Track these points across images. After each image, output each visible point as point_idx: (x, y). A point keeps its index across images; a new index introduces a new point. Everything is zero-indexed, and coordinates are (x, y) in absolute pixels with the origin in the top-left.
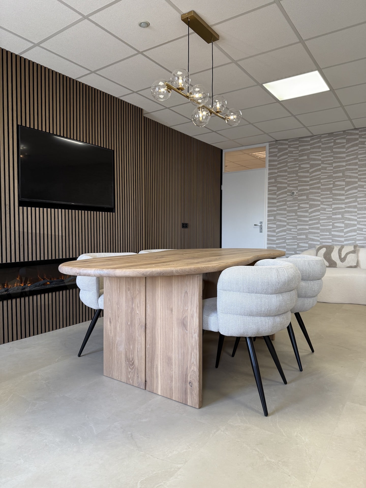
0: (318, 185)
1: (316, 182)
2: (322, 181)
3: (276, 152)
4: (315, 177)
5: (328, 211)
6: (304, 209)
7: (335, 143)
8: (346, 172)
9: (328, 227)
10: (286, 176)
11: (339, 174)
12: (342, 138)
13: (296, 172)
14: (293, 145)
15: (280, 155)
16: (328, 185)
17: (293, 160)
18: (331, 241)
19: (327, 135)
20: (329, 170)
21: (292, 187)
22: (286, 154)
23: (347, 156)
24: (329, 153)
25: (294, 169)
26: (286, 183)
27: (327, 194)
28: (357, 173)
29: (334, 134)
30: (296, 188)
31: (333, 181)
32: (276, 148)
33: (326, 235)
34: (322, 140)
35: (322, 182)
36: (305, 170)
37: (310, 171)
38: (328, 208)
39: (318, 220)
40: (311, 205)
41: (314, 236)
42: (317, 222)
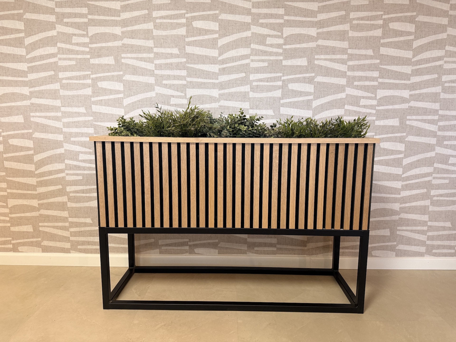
5: (77, 44)
6: (12, 34)
33: (79, 114)
38: (78, 34)
39: (54, 71)
40: (29, 23)
41: (46, 117)
42: (50, 76)
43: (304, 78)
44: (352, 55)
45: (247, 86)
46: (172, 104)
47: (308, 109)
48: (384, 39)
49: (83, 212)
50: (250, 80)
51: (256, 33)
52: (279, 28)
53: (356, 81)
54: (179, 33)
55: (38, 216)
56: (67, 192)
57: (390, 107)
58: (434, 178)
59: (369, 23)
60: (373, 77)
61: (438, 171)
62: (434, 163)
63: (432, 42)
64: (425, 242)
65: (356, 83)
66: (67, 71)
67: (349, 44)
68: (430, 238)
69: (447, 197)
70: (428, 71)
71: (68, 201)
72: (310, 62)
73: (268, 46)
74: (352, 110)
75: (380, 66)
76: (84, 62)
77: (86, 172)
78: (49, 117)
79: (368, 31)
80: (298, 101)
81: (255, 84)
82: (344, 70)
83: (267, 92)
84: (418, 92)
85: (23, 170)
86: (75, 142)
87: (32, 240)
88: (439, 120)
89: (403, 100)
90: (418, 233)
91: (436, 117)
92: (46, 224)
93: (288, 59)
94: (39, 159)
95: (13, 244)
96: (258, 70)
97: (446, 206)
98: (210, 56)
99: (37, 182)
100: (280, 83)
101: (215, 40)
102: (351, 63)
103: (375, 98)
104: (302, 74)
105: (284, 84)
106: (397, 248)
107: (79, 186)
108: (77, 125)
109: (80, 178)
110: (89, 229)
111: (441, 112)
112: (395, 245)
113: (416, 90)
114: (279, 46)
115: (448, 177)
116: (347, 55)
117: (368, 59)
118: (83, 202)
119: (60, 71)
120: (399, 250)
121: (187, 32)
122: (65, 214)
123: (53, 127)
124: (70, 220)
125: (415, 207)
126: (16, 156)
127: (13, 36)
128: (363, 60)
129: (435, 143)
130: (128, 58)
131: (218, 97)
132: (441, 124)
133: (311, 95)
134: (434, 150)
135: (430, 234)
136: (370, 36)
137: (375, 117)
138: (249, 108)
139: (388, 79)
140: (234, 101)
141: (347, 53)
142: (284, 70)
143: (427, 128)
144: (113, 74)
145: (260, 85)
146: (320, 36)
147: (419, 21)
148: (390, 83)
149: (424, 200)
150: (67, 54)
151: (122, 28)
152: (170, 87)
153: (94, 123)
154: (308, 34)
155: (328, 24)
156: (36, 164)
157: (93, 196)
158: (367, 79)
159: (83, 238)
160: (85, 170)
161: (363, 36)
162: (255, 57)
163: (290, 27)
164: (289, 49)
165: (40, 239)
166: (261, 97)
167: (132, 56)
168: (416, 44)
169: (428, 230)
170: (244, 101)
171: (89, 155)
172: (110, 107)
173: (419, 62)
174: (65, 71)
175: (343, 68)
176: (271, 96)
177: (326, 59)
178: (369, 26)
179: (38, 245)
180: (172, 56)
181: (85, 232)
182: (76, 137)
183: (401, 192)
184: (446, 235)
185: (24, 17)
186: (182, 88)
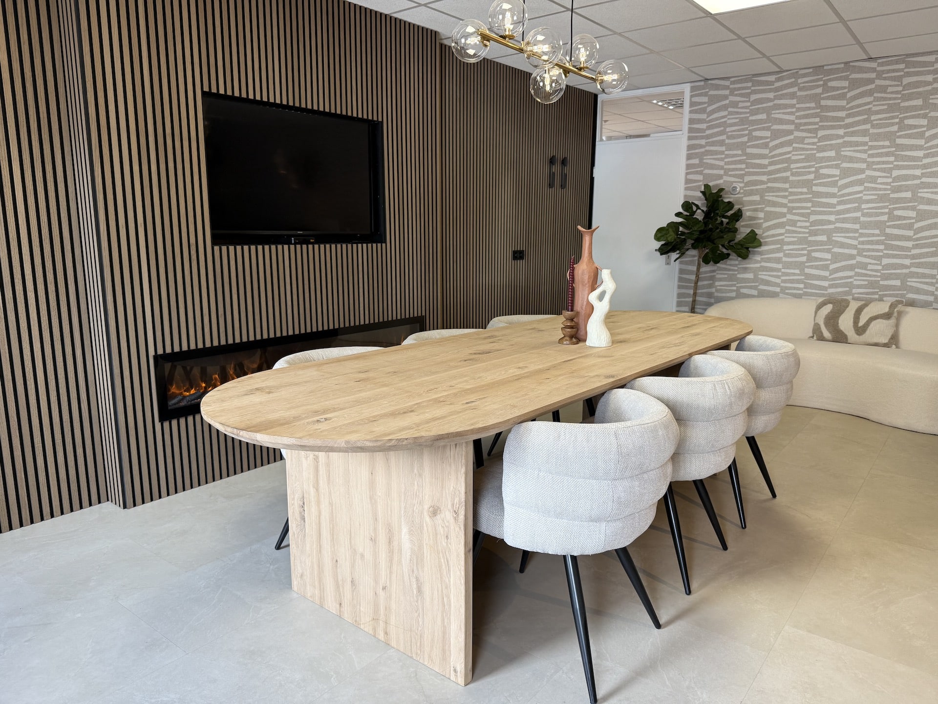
0: (784, 174)
1: (780, 168)
2: (792, 166)
3: (705, 103)
4: (780, 158)
5: (801, 227)
7: (826, 88)
8: (842, 149)
9: (797, 259)
10: (722, 153)
11: (829, 152)
12: (840, 78)
13: (742, 146)
14: (739, 89)
15: (713, 110)
16: (806, 175)
17: (738, 120)
18: (802, 286)
19: (811, 70)
20: (808, 144)
21: (734, 176)
22: (725, 107)
23: (848, 116)
24: (813, 109)
25: (739, 140)
26: (722, 168)
27: (802, 193)
28: (865, 151)
29: (825, 68)
30: (741, 179)
31: (816, 168)
32: (706, 94)
33: (794, 274)
34: (800, 81)
35: (793, 169)
36: (761, 142)
37: (771, 145)
38: (801, 220)
39: (781, 245)
41: (769, 275)
42: (777, 248)
46: (869, 269)
54: (882, 219)
76: (804, 239)
78: (772, 275)
98: (905, 236)
101: (912, 224)
108: (792, 281)
119: (785, 245)
121: (889, 218)
123: (774, 282)
130: (838, 237)
131: (909, 265)
140: (923, 269)
150: (792, 234)
151: (836, 216)
152: (869, 257)
167: (841, 235)
170: (933, 269)
172: (819, 270)
180: (873, 235)
185: (765, 209)
186: (879, 258)
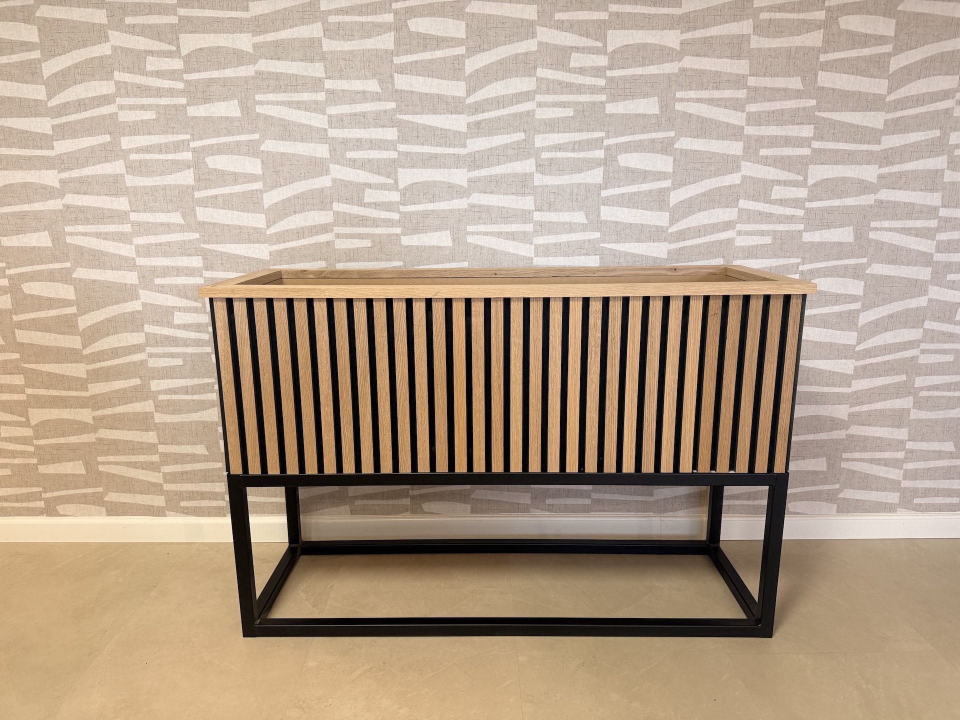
5: (158, 74)
6: (13, 52)
33: (169, 228)
38: (157, 52)
39: (110, 134)
40: (48, 27)
41: (98, 235)
42: (103, 146)
43: (653, 141)
44: (756, 89)
45: (528, 162)
46: (367, 203)
47: (661, 209)
48: (826, 52)
49: (188, 432)
50: (536, 146)
51: (547, 43)
52: (599, 30)
53: (763, 147)
54: (381, 46)
55: (94, 443)
56: (153, 392)
57: (837, 202)
58: (923, 352)
59: (796, 18)
60: (802, 138)
61: (931, 336)
62: (923, 321)
63: (932, 59)
64: (899, 482)
65: (763, 152)
66: (139, 134)
67: (751, 65)
68: (908, 475)
69: (949, 390)
70: (921, 123)
71: (156, 411)
72: (665, 106)
73: (575, 72)
74: (754, 211)
75: (816, 113)
76: (175, 112)
77: (189, 350)
78: (106, 234)
79: (793, 35)
80: (638, 192)
81: (545, 155)
82: (739, 124)
83: (572, 173)
84: (895, 169)
85: (58, 348)
86: (163, 286)
87: (84, 491)
88: (938, 230)
89: (864, 187)
90: (885, 465)
91: (933, 224)
92: (112, 459)
93: (617, 101)
94: (89, 325)
95: (47, 501)
96: (552, 126)
97: (945, 409)
98: (447, 96)
99: (87, 371)
100: (600, 154)
101: (459, 61)
102: (752, 108)
103: (804, 184)
104: (648, 132)
105: (608, 156)
106: (840, 496)
107: (177, 378)
108: (164, 250)
109: (179, 362)
110: (203, 468)
111: (943, 212)
112: (837, 489)
113: (893, 164)
114: (597, 72)
115: (952, 350)
116: (745, 90)
117: (790, 99)
118: (187, 413)
119: (124, 135)
120: (844, 499)
121: (397, 42)
122: (151, 437)
123: (115, 255)
124: (162, 448)
125: (881, 411)
126: (39, 319)
127: (15, 58)
128: (780, 100)
129: (928, 277)
130: (271, 104)
131: (466, 186)
132: (943, 236)
133: (666, 180)
134: (926, 292)
135: (910, 466)
136: (797, 47)
137: (803, 225)
138: (533, 208)
139: (833, 141)
140: (501, 194)
141: (745, 86)
142: (609, 124)
143: (912, 246)
144: (238, 138)
145: (556, 159)
146: (687, 48)
147: (905, 12)
148: (837, 151)
149: (900, 398)
150: (136, 96)
151: (253, 36)
152: (363, 165)
153: (202, 245)
154: (662, 44)
155: (706, 20)
156: (82, 334)
157: (209, 401)
158: (787, 141)
159: (190, 484)
160: (187, 346)
161: (781, 48)
162: (546, 96)
163: (622, 28)
164: (621, 78)
165: (101, 489)
166: (559, 185)
167: (279, 99)
168: (897, 63)
169: (905, 458)
170: (523, 194)
171: (195, 315)
172: (235, 212)
173: (901, 104)
174: (135, 134)
175: (736, 118)
176: (581, 181)
177: (699, 100)
178: (795, 23)
179: (97, 500)
180: (364, 96)
181: (194, 472)
182: (165, 277)
183: (853, 382)
184: (942, 468)
185: (38, 14)
186: (389, 168)
